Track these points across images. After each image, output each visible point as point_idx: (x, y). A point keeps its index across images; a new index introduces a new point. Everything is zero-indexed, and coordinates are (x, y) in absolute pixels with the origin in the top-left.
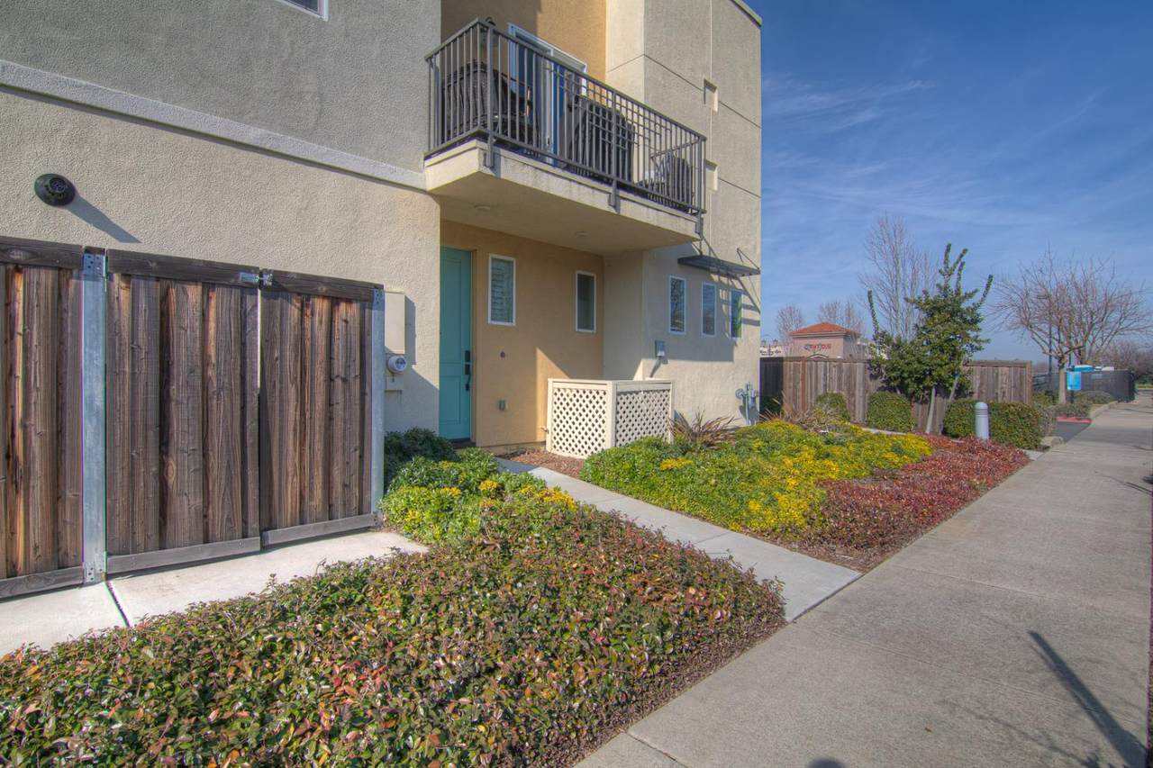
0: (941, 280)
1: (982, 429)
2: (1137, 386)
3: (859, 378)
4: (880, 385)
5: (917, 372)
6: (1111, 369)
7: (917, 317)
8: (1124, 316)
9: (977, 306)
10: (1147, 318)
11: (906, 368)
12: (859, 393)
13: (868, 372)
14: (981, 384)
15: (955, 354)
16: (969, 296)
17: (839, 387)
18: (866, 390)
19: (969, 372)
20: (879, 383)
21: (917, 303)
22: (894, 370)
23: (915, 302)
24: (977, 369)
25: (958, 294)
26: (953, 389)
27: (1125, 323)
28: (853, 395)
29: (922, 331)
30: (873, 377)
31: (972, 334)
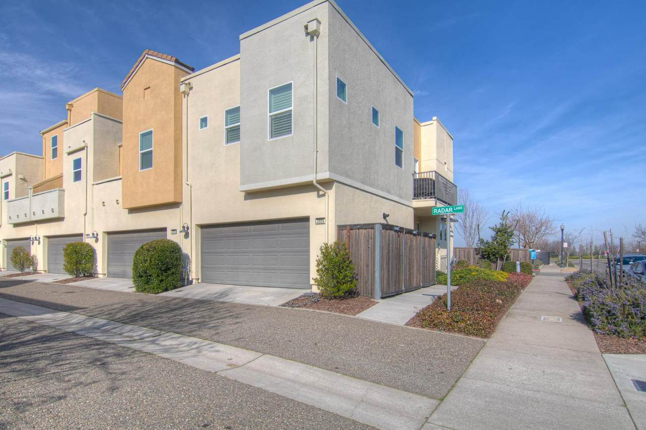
0: (501, 221)
1: (518, 269)
2: (551, 259)
3: (472, 254)
4: (479, 257)
5: (494, 252)
6: (539, 251)
7: (493, 233)
8: (546, 229)
9: (512, 231)
10: (555, 229)
11: (491, 251)
12: (472, 260)
13: (475, 253)
14: (513, 256)
15: (505, 246)
16: (510, 227)
17: (464, 258)
18: (474, 259)
19: (510, 252)
20: (479, 256)
21: (493, 229)
22: (486, 252)
23: (492, 228)
24: (512, 251)
25: (506, 226)
26: (505, 258)
27: (547, 231)
28: (470, 260)
29: (494, 239)
30: (477, 254)
31: (511, 240)
